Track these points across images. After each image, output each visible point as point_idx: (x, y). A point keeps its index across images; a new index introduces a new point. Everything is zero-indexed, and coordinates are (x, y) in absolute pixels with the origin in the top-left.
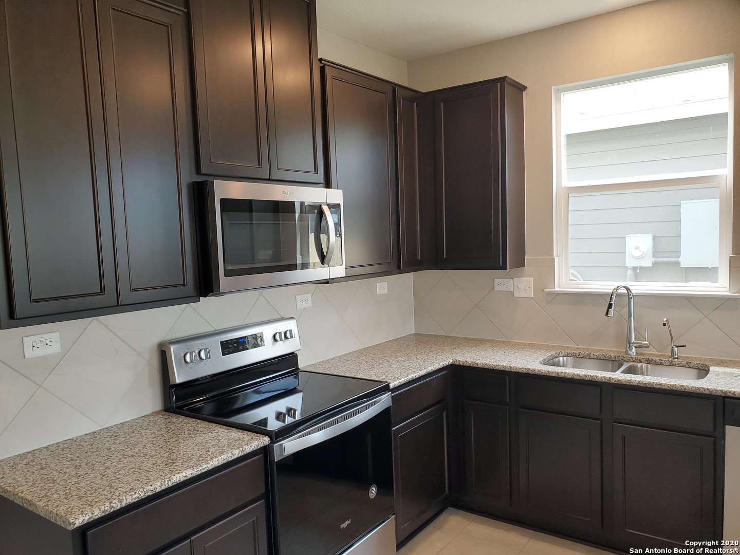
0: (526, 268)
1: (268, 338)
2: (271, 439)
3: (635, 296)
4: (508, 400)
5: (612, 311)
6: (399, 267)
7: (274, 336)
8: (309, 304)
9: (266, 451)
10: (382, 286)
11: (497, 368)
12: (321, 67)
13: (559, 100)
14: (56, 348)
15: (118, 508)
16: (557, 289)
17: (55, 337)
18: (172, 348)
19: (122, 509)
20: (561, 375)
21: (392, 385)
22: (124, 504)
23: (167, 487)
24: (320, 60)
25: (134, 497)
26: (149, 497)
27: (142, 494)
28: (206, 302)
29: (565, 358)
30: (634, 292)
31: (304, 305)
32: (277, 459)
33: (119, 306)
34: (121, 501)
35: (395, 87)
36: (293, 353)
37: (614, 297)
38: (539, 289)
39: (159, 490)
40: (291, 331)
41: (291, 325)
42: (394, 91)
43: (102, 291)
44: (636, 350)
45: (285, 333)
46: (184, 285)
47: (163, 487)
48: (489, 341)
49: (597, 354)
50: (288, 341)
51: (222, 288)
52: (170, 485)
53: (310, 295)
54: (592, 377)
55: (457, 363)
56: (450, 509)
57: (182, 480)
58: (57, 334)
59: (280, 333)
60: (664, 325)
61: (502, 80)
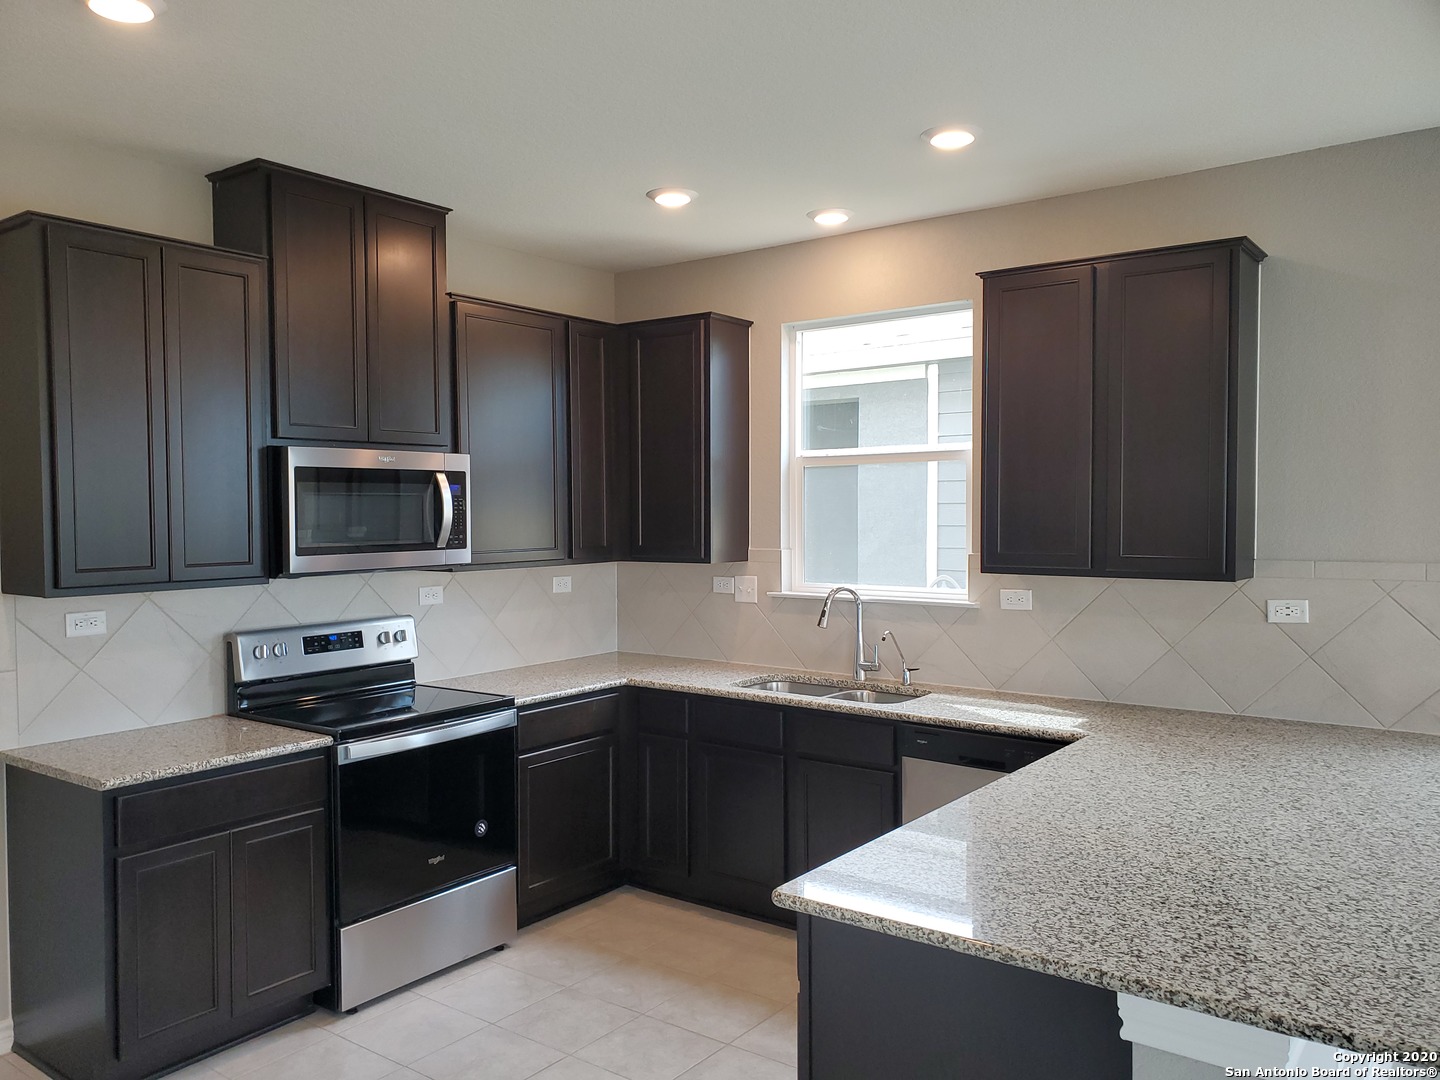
0: (749, 563)
1: (369, 639)
2: (335, 740)
3: (867, 603)
4: (687, 731)
5: (825, 620)
6: (570, 556)
7: (379, 637)
8: (440, 600)
9: (329, 753)
10: (564, 580)
11: (675, 689)
12: (451, 303)
13: (792, 340)
14: (101, 628)
15: (151, 779)
16: (785, 592)
17: (101, 616)
18: (240, 639)
19: (154, 781)
20: (742, 697)
21: (518, 701)
22: (157, 777)
23: (204, 768)
24: (450, 294)
25: (168, 771)
26: (183, 776)
27: (177, 771)
28: (277, 584)
29: (779, 683)
30: (861, 598)
31: (431, 601)
32: (341, 761)
33: (170, 582)
34: (153, 773)
35: (567, 321)
36: (409, 661)
37: (829, 602)
38: (762, 592)
39: (195, 770)
40: (403, 632)
41: (407, 625)
42: (567, 325)
43: (152, 566)
44: (866, 675)
45: (395, 635)
46: (250, 562)
47: (201, 769)
48: (699, 661)
49: (818, 678)
50: (400, 645)
51: (292, 569)
52: (209, 768)
53: (441, 588)
54: (772, 698)
55: (632, 683)
56: (627, 886)
57: (222, 765)
58: (103, 613)
59: (387, 634)
60: (884, 639)
61: (706, 316)
